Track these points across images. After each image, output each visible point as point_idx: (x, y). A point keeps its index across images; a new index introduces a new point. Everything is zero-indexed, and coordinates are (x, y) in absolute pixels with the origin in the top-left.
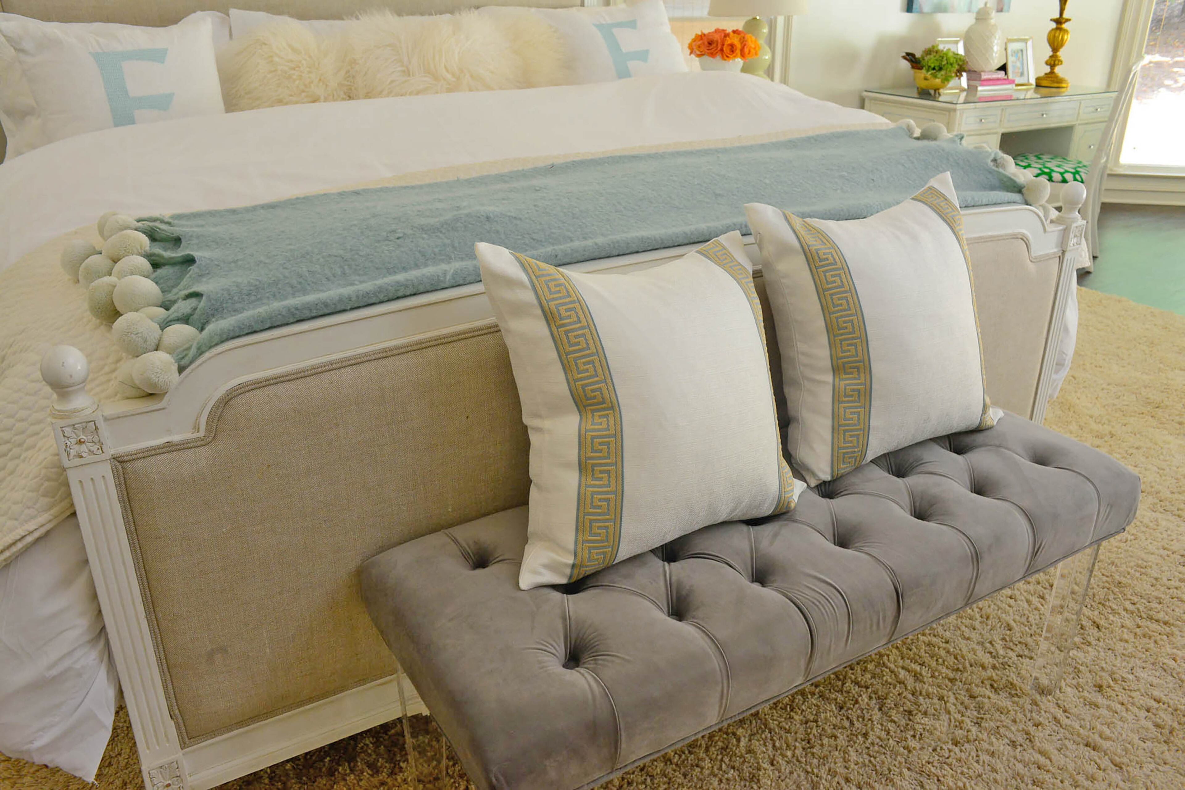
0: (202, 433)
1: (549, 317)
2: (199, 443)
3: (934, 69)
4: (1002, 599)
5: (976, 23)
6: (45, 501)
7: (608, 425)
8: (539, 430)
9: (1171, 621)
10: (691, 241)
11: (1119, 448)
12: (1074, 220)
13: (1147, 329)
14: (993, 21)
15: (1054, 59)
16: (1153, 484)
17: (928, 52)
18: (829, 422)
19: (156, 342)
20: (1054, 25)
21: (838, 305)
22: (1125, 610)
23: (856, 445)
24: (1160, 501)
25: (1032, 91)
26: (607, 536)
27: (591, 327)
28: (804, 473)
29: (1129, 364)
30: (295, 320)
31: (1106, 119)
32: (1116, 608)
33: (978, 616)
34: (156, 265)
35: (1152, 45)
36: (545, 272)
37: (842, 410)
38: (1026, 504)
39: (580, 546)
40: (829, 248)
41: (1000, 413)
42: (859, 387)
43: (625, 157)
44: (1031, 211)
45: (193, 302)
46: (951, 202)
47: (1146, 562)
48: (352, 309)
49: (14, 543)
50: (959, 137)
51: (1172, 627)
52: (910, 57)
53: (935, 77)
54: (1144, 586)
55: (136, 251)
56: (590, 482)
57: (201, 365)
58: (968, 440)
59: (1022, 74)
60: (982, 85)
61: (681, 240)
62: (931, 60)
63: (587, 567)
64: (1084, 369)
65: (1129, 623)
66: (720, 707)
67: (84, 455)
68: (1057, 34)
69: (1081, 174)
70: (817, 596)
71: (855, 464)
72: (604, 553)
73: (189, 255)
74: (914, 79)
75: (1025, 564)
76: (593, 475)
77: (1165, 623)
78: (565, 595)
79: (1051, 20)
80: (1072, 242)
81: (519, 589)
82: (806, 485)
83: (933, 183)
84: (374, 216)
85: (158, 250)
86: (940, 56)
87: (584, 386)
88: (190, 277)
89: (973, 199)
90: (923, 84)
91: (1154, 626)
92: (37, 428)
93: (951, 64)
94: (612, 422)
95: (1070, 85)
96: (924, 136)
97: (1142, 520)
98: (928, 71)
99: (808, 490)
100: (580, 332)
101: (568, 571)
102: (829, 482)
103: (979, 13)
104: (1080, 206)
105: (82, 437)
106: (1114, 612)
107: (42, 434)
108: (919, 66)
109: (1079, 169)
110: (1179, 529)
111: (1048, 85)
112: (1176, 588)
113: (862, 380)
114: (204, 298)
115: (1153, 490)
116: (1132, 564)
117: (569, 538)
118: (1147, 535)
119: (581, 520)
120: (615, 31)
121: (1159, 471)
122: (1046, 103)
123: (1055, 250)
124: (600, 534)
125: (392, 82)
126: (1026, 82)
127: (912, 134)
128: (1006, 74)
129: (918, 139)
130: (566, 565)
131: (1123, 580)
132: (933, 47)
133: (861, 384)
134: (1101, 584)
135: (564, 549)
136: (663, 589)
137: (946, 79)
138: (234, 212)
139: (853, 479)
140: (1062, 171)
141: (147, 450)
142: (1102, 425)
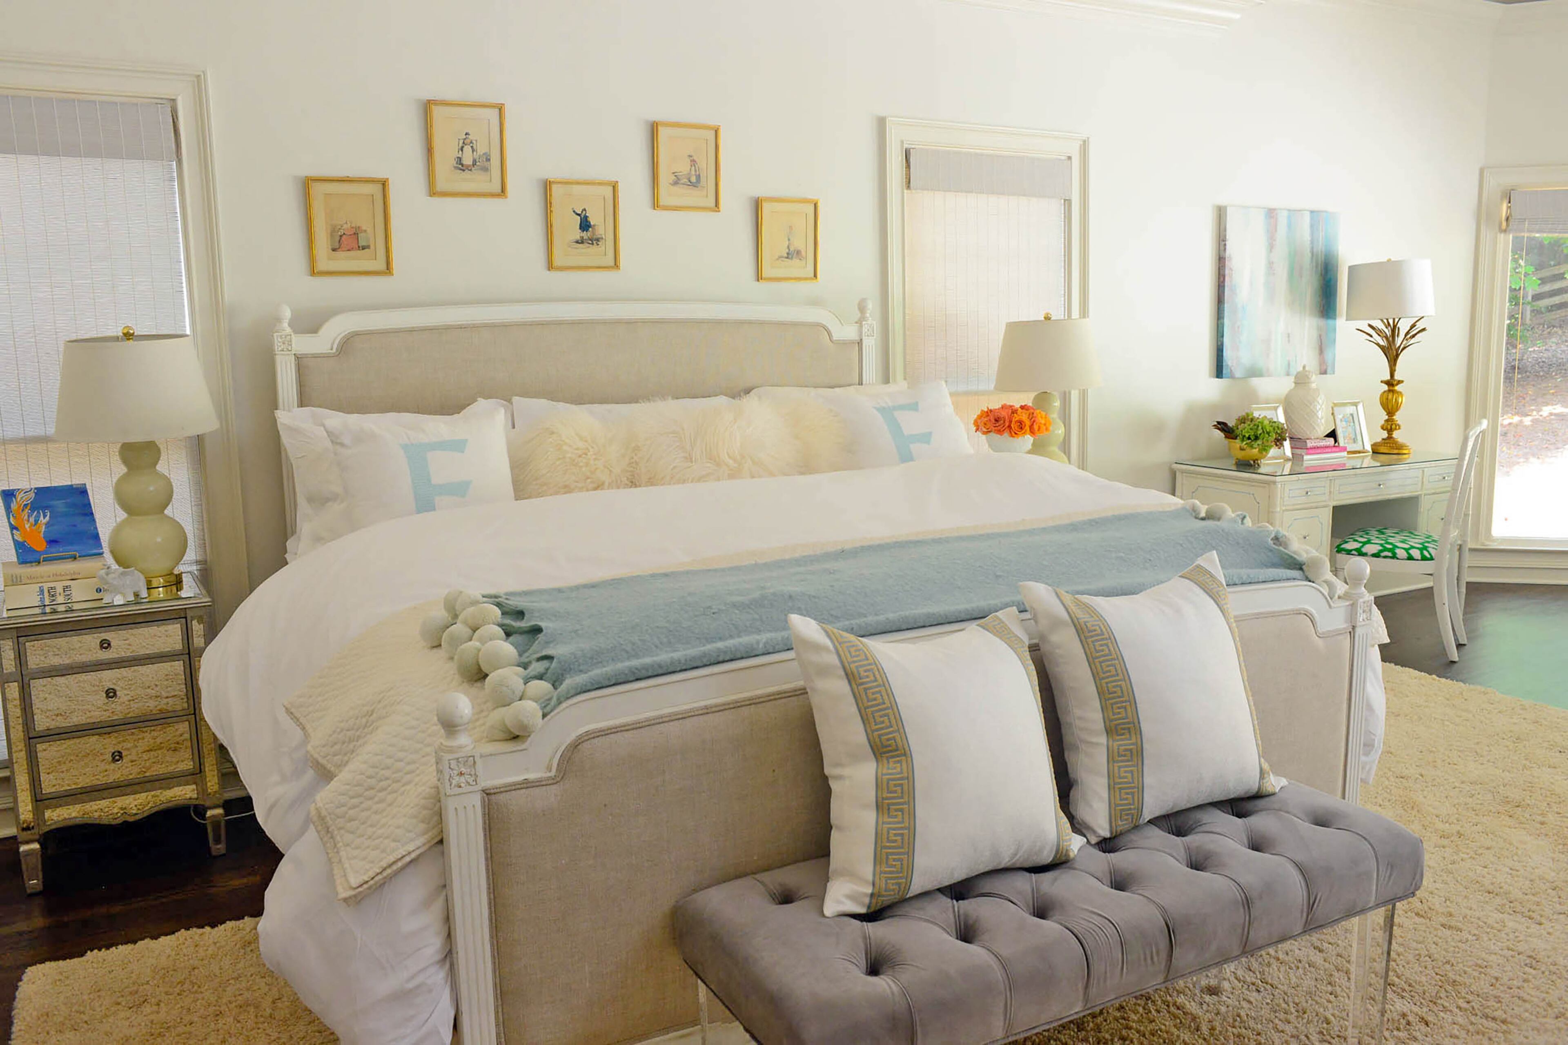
0: (553, 774)
1: (850, 677)
2: (550, 782)
3: (1249, 438)
4: (1320, 994)
5: (1296, 386)
6: (422, 826)
7: (901, 769)
8: (840, 778)
9: (1509, 1019)
10: (973, 617)
11: (1467, 848)
12: (1361, 596)
13: (1515, 724)
14: (1314, 385)
15: (1390, 423)
16: (1503, 885)
17: (1242, 420)
18: (1104, 781)
19: (521, 694)
20: (1386, 387)
21: (1107, 672)
22: (1460, 1008)
23: (1131, 802)
24: (1511, 902)
25: (1369, 458)
26: (901, 868)
27: (885, 685)
28: (1084, 831)
29: (1488, 761)
30: (634, 678)
31: (1449, 489)
32: (1448, 1005)
33: (1293, 1010)
34: (508, 634)
35: (1553, 394)
36: (846, 640)
37: (1116, 769)
38: (1298, 858)
39: (877, 877)
40: (1098, 621)
41: (1284, 782)
42: (1131, 747)
43: (911, 542)
44: (1313, 587)
45: (545, 664)
46: (1216, 578)
47: (1487, 962)
48: (681, 671)
49: (394, 863)
50: (1241, 517)
51: (1509, 1025)
52: (1222, 426)
53: (1252, 447)
54: (1483, 985)
55: (491, 622)
56: (886, 819)
57: (558, 713)
58: (1250, 805)
59: (1355, 441)
60: (1308, 454)
61: (963, 616)
62: (1246, 430)
63: (883, 896)
64: (1435, 767)
65: (1460, 1020)
66: (1005, 1020)
67: (462, 785)
68: (1390, 396)
69: (1430, 549)
70: (1091, 925)
71: (1132, 821)
72: (899, 884)
73: (536, 625)
74: (1230, 449)
75: (1302, 916)
76: (889, 813)
77: (1504, 1022)
78: (865, 923)
79: (1382, 382)
80: (1361, 618)
81: (824, 916)
82: (1085, 840)
83: (1200, 561)
84: (690, 594)
85: (508, 621)
86: (1255, 425)
87: (880, 736)
88: (539, 643)
89: (1249, 576)
90: (1241, 455)
91: (1492, 1024)
92: (412, 767)
93: (1268, 433)
94: (904, 766)
95: (1411, 451)
96: (1209, 517)
97: (1485, 920)
98: (1243, 441)
99: (1088, 846)
100: (877, 689)
101: (867, 900)
102: (1110, 839)
103: (1297, 377)
104: (1365, 581)
105: (463, 769)
106: (1445, 1009)
107: (418, 772)
108: (1232, 436)
109: (1426, 544)
110: (1529, 931)
111: (1387, 452)
112: (1519, 988)
113: (1134, 740)
114: (555, 660)
115: (1502, 890)
116: (1470, 963)
117: (867, 870)
118: (1491, 936)
119: (878, 853)
120: (896, 414)
121: (1511, 872)
122: (1383, 472)
123: (1345, 626)
124: (895, 865)
125: (675, 467)
126: (1360, 448)
127: (1199, 513)
128: (1336, 441)
129: (1203, 519)
130: (865, 895)
131: (1458, 978)
132: (1248, 415)
133: (1132, 744)
134: (1434, 982)
135: (862, 880)
136: (953, 920)
137: (1264, 449)
138: (560, 590)
139: (1132, 837)
140: (1406, 546)
141: (510, 785)
142: (1450, 824)
